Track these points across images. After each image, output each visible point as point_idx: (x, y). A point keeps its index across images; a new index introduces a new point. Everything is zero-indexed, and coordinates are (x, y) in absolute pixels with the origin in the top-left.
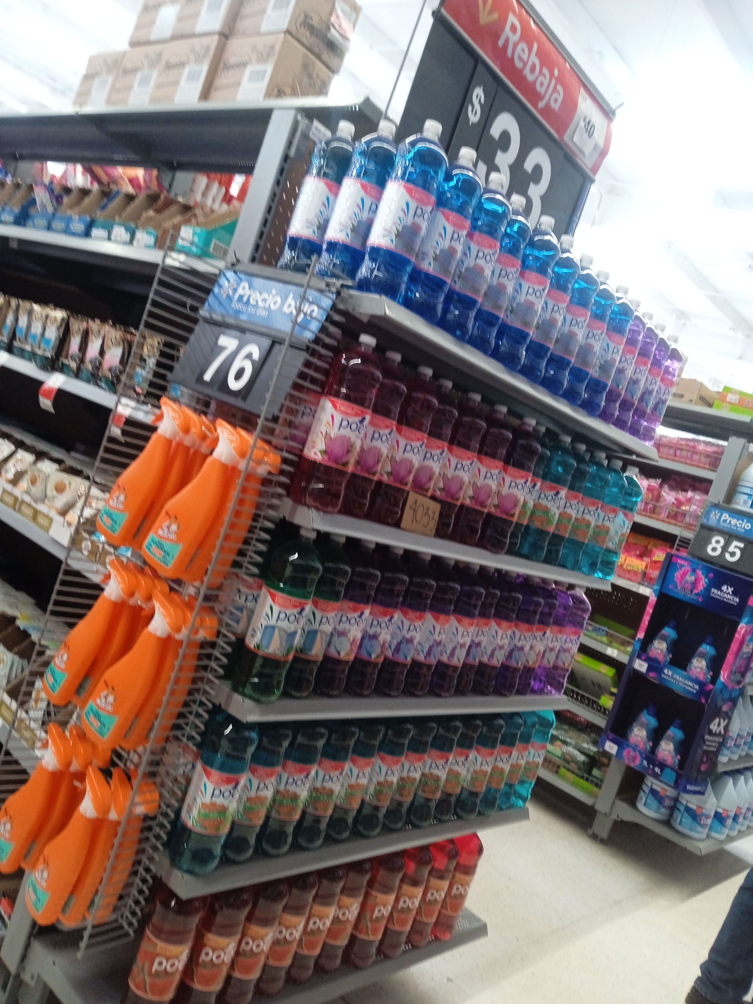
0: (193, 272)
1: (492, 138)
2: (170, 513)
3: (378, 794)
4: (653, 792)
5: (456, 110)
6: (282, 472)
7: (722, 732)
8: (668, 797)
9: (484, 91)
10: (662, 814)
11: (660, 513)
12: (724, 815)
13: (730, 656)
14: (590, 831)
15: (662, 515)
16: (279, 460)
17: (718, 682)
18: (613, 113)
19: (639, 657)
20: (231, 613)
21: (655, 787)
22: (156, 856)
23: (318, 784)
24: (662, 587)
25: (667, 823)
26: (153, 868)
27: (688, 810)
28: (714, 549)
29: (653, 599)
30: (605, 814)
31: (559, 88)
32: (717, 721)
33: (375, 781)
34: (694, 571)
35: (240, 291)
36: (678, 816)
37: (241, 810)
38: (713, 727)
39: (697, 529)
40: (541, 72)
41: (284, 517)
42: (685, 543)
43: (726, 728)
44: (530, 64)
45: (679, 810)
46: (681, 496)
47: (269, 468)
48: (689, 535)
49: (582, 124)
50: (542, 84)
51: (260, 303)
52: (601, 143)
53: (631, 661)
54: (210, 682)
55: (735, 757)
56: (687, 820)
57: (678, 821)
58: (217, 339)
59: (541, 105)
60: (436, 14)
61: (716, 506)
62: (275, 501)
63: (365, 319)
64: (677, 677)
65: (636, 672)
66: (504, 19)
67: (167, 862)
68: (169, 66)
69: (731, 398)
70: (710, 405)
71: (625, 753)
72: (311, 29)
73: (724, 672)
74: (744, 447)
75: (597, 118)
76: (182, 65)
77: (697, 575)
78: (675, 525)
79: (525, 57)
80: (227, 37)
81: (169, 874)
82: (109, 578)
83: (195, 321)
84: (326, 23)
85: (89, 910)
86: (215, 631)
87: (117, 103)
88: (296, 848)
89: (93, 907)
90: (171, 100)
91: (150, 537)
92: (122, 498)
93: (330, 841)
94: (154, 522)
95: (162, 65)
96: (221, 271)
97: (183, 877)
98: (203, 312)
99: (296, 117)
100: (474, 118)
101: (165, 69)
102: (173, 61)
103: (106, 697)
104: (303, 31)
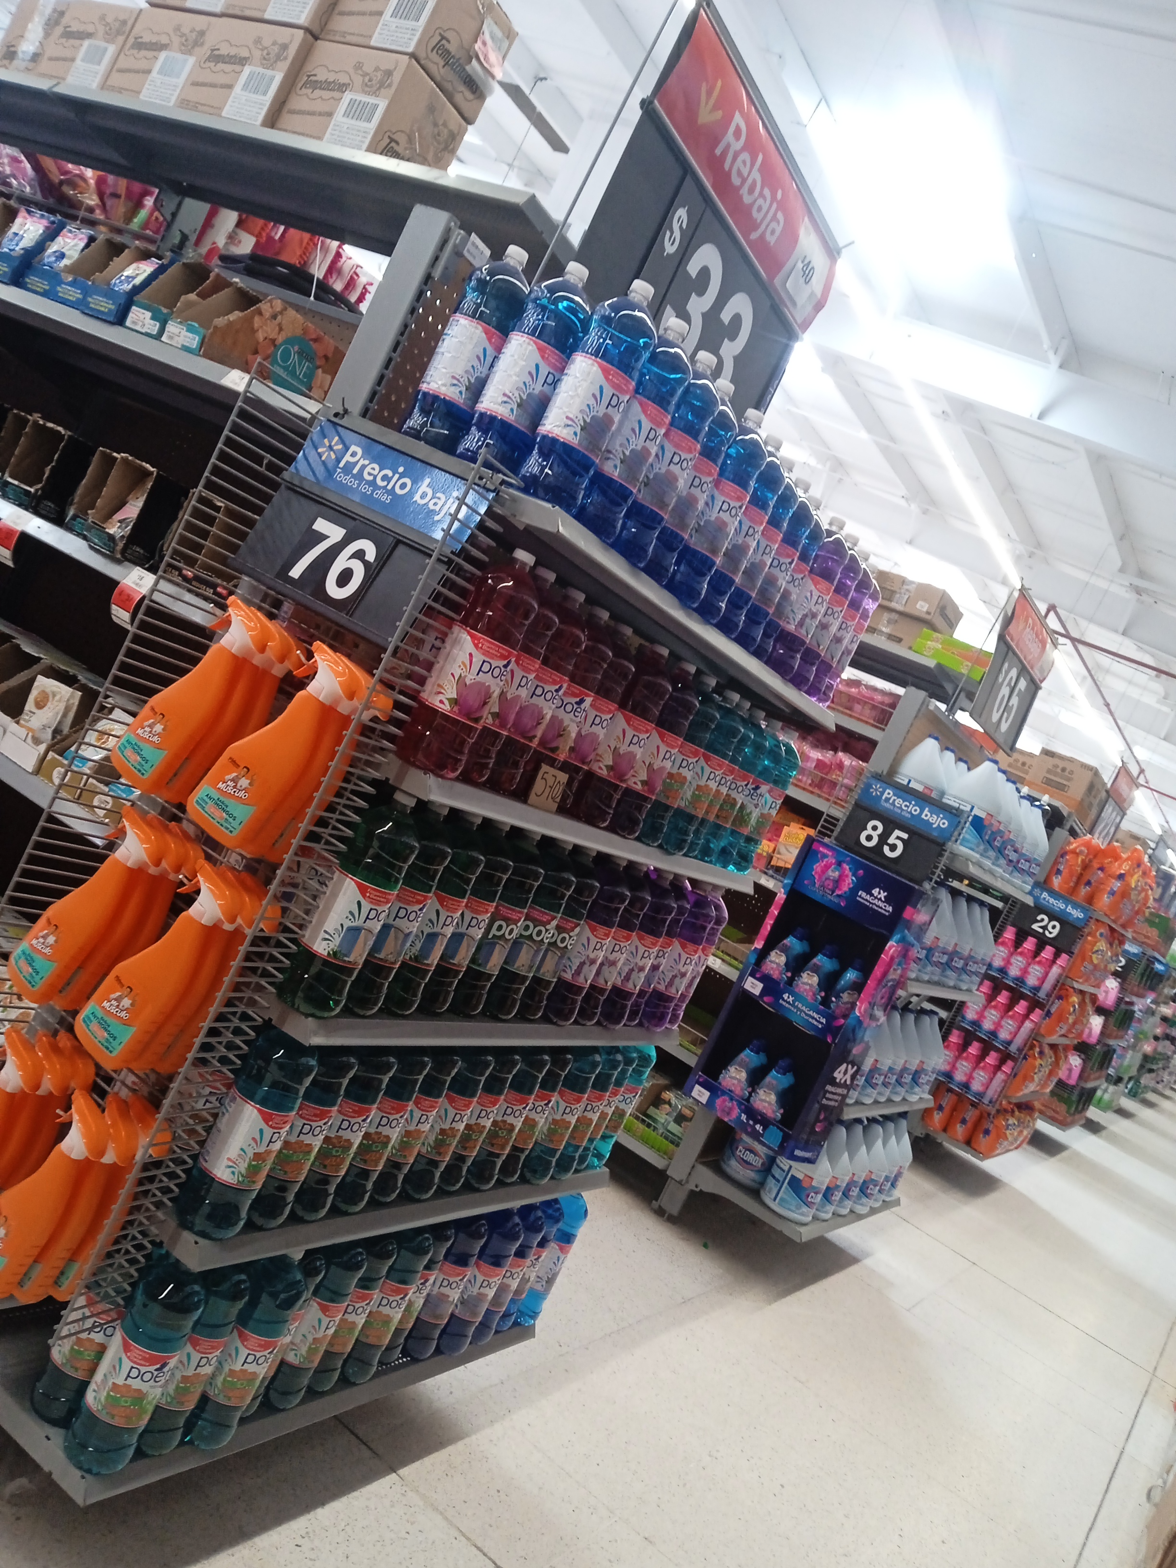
0: (273, 412)
1: (688, 276)
2: (237, 761)
3: (440, 1145)
5: (649, 235)
6: (392, 720)
7: (848, 1082)
9: (688, 212)
13: (872, 984)
14: (655, 1205)
15: (804, 781)
16: (390, 702)
17: (852, 1016)
18: (839, 252)
19: (752, 975)
22: (161, 1215)
24: (794, 882)
26: (154, 1230)
28: (869, 838)
29: (781, 896)
30: (680, 1183)
31: (780, 215)
32: (843, 1067)
34: (839, 864)
35: (348, 458)
38: (838, 1075)
39: (850, 806)
40: (761, 195)
42: (832, 821)
43: (853, 1076)
44: (750, 181)
46: (829, 757)
47: (377, 714)
48: (840, 813)
49: (800, 265)
50: (760, 209)
51: (380, 483)
52: (819, 293)
53: (741, 978)
58: (313, 521)
60: (646, 104)
61: (878, 777)
62: (378, 758)
63: (521, 528)
64: (800, 1006)
65: (746, 994)
66: (728, 119)
67: (173, 1223)
68: (216, 58)
71: (718, 1101)
72: (445, 54)
73: (862, 1004)
74: (923, 703)
75: (819, 258)
76: (242, 61)
77: (844, 870)
78: (821, 797)
79: (745, 172)
80: (316, 38)
81: (175, 1239)
82: (121, 834)
83: (275, 486)
84: (468, 51)
85: (57, 1283)
86: (277, 923)
87: (120, 90)
88: (335, 1211)
89: (63, 1279)
90: (217, 111)
91: (203, 790)
92: (159, 728)
93: (374, 1204)
94: (209, 769)
95: (204, 51)
96: (314, 417)
97: (196, 1243)
98: (286, 475)
99: (449, 222)
100: (670, 249)
101: (209, 59)
102: (225, 50)
103: (118, 1000)
104: (434, 56)
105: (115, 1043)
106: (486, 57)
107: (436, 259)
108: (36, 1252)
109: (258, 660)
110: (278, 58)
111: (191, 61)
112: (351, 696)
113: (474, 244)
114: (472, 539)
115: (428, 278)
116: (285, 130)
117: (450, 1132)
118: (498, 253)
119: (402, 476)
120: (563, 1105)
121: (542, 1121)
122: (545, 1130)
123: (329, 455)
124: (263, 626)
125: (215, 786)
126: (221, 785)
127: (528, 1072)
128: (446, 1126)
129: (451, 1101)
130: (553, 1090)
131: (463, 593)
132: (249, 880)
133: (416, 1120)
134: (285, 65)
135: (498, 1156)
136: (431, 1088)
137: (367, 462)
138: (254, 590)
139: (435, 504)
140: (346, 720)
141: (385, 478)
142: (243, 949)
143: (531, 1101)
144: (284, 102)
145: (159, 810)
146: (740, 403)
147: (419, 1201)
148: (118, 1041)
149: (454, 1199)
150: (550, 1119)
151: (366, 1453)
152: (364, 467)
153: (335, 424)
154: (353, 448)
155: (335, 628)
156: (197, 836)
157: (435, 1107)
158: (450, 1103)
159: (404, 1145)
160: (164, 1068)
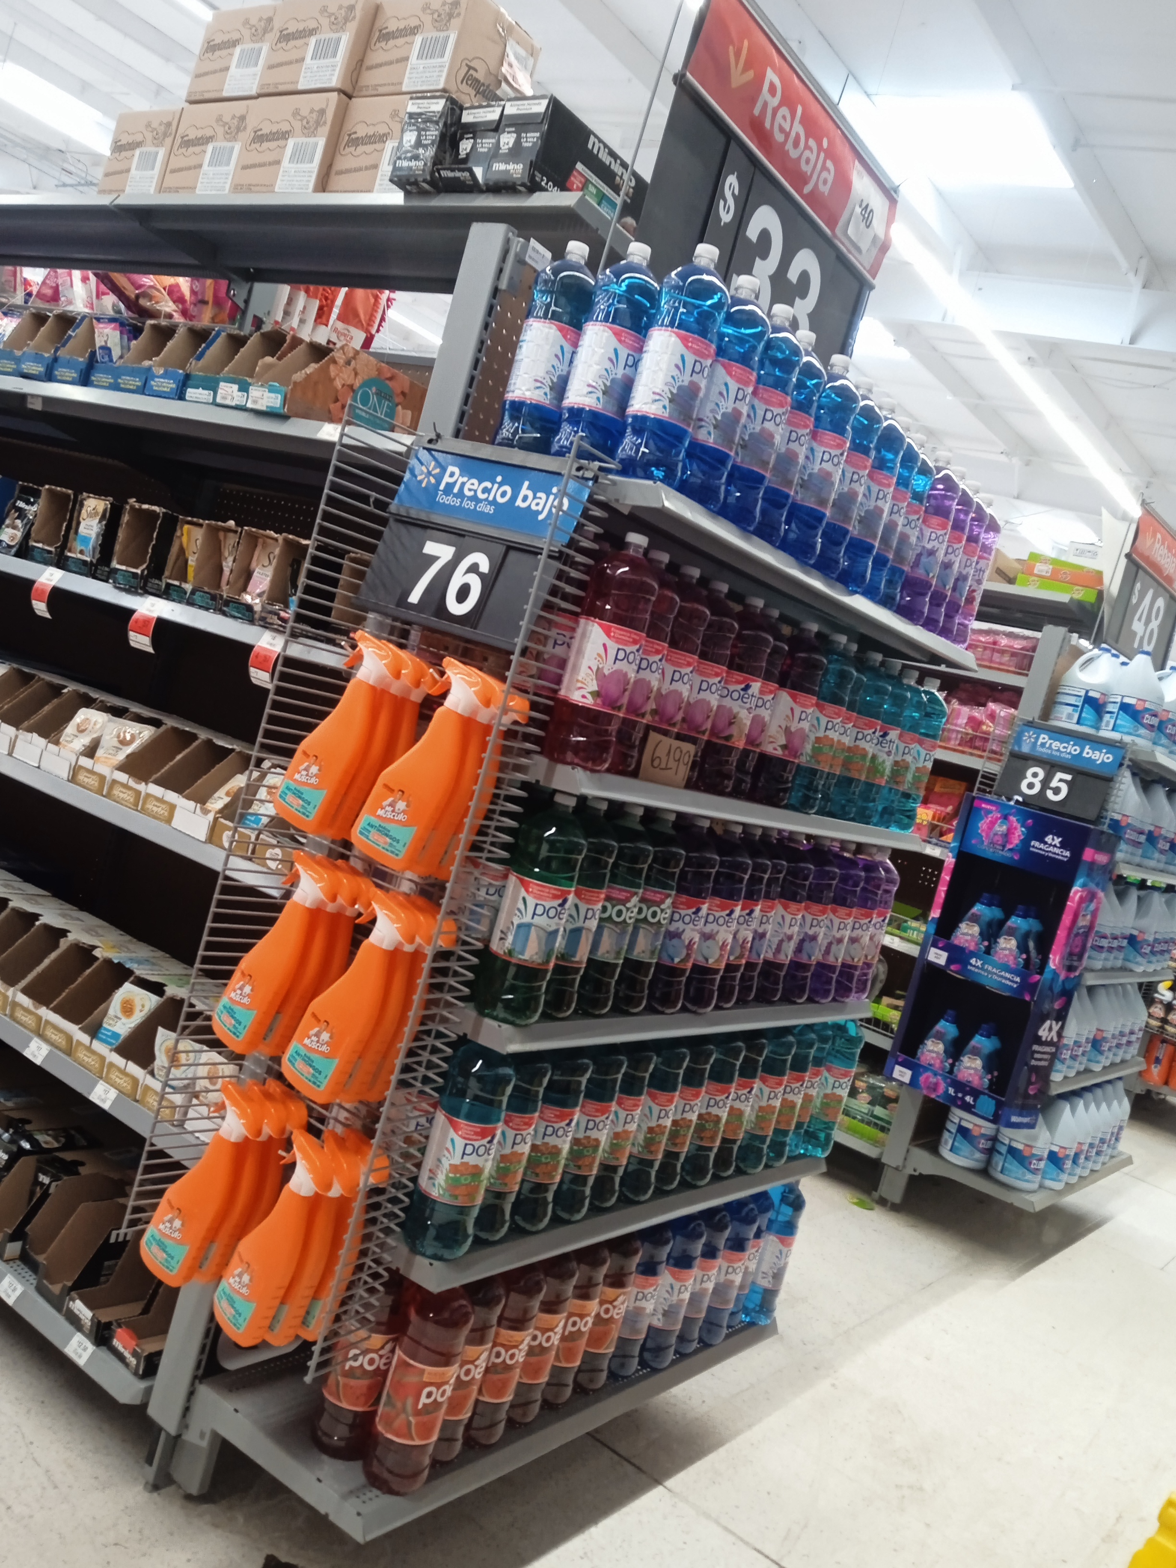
0: (371, 451)
1: (749, 240)
2: (391, 785)
3: (650, 1143)
4: (963, 1132)
5: (704, 208)
6: (532, 722)
7: (1055, 1039)
8: (983, 1135)
9: (738, 178)
10: (977, 1160)
11: (949, 739)
12: (1061, 1155)
13: (1061, 933)
14: (876, 1195)
15: (952, 742)
16: (527, 704)
17: (1046, 970)
18: (897, 193)
19: (935, 945)
20: (472, 912)
21: (964, 1124)
22: (391, 1241)
23: (580, 1135)
24: (961, 842)
25: (984, 1172)
26: (387, 1257)
27: (1012, 1151)
28: (1031, 786)
29: (950, 860)
30: (897, 1169)
31: (829, 164)
32: (1048, 1023)
33: (645, 1128)
34: (1005, 817)
35: (447, 479)
36: (999, 1161)
37: (494, 1174)
38: (1043, 1033)
39: (1005, 758)
40: (807, 147)
41: (538, 781)
42: (989, 778)
43: (1060, 1034)
44: (793, 134)
45: (1000, 1153)
46: (978, 713)
47: (516, 717)
48: (994, 768)
49: (858, 210)
50: (808, 161)
51: (481, 496)
52: (881, 236)
53: (924, 951)
54: (448, 1005)
55: (1072, 1074)
56: (1013, 1166)
57: (999, 1168)
58: (422, 546)
59: (807, 189)
60: (679, 80)
61: (1030, 724)
62: (524, 761)
63: (626, 512)
64: (990, 968)
65: (932, 966)
66: (761, 77)
67: (404, 1249)
68: (260, 138)
69: (1041, 568)
70: (1011, 581)
71: (922, 1079)
72: (475, 83)
73: (1055, 955)
74: (1064, 639)
75: (877, 202)
76: (284, 136)
77: (1011, 823)
78: (971, 754)
79: (787, 127)
80: (350, 97)
81: (409, 1264)
82: (294, 881)
83: (384, 522)
84: (496, 76)
85: (304, 1323)
86: (454, 936)
87: (177, 190)
88: (557, 1221)
89: (309, 1318)
90: (269, 188)
91: (364, 819)
92: (314, 769)
93: (596, 1210)
94: (364, 802)
95: (247, 135)
96: (409, 449)
97: (431, 1264)
98: (393, 508)
99: (507, 234)
100: (726, 216)
101: (254, 141)
102: (266, 129)
103: (317, 1035)
104: (465, 88)
105: (321, 1078)
106: (514, 78)
107: (501, 271)
108: (281, 1293)
109: (395, 688)
110: (318, 124)
111: (237, 147)
112: (487, 703)
113: (534, 249)
114: (579, 528)
115: (495, 291)
116: (337, 192)
117: (657, 1129)
118: (559, 253)
119: (501, 484)
120: (766, 1090)
121: (748, 1110)
122: (753, 1118)
123: (429, 481)
124: (394, 653)
125: (373, 813)
126: (380, 812)
127: (724, 1061)
128: (653, 1124)
129: (653, 1098)
130: (754, 1076)
131: (580, 584)
132: (421, 901)
133: (622, 1121)
134: (325, 130)
135: (710, 1149)
136: (632, 1087)
137: (465, 479)
138: (380, 626)
139: (537, 504)
140: (487, 729)
141: (486, 490)
142: (426, 966)
143: (733, 1090)
144: (330, 166)
145: (326, 852)
146: (824, 350)
147: (639, 1203)
148: (323, 1075)
149: (672, 1198)
150: (756, 1107)
151: (629, 1468)
152: (463, 484)
153: (429, 450)
154: (451, 469)
155: (463, 644)
156: (365, 870)
157: (638, 1106)
158: (653, 1101)
159: (615, 1148)
160: (373, 1098)
